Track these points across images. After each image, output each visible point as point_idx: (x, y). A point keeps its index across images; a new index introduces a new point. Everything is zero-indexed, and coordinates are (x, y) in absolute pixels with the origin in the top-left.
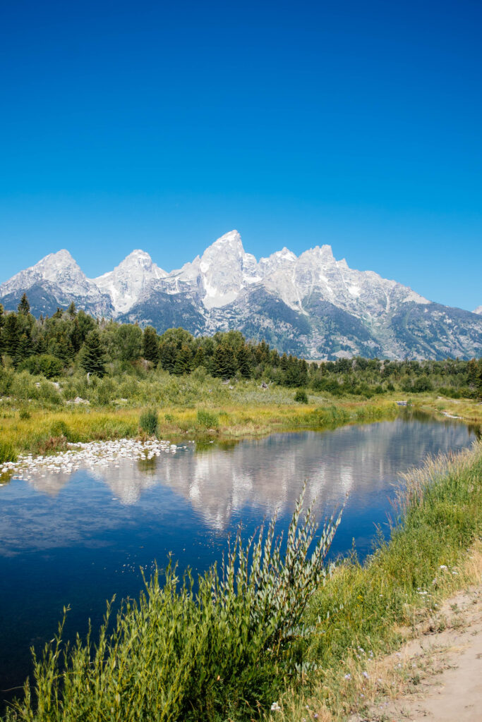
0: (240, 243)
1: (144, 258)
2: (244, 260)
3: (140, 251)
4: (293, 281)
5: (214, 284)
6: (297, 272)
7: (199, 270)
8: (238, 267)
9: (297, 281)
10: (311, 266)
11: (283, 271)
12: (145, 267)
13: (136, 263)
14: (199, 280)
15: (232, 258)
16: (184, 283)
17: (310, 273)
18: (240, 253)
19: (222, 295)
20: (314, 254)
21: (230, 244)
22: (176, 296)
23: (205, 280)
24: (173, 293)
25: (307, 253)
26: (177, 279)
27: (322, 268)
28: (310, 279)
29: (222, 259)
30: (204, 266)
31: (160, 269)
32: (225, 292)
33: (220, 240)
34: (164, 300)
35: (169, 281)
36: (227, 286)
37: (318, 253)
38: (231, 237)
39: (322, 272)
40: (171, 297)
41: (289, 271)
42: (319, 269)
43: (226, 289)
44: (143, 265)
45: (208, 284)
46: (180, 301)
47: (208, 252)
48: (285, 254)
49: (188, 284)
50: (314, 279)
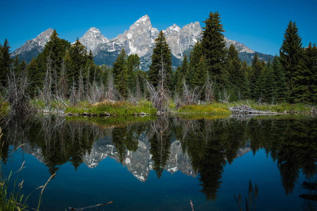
0: (149, 22)
1: (96, 32)
2: (152, 32)
3: (94, 28)
4: (178, 43)
5: (135, 46)
6: (180, 37)
7: (127, 38)
8: (148, 36)
9: (180, 42)
10: (188, 33)
11: (172, 37)
12: (97, 37)
13: (92, 35)
14: (126, 43)
15: (145, 30)
16: (117, 45)
17: (187, 37)
18: (149, 28)
19: (139, 51)
20: (190, 27)
21: (144, 23)
22: (112, 52)
23: (130, 43)
24: (111, 51)
25: (186, 27)
26: (113, 43)
27: (194, 35)
28: (188, 41)
29: (139, 31)
30: (130, 36)
31: (105, 38)
32: (141, 50)
33: (138, 21)
34: (105, 55)
35: (110, 44)
36: (142, 46)
37: (192, 27)
38: (144, 19)
39: (194, 37)
40: (110, 53)
41: (176, 37)
42: (193, 35)
43: (141, 48)
44: (95, 36)
45: (131, 45)
46: (114, 55)
47: (132, 27)
48: (174, 27)
49: (120, 46)
50: (190, 41)
